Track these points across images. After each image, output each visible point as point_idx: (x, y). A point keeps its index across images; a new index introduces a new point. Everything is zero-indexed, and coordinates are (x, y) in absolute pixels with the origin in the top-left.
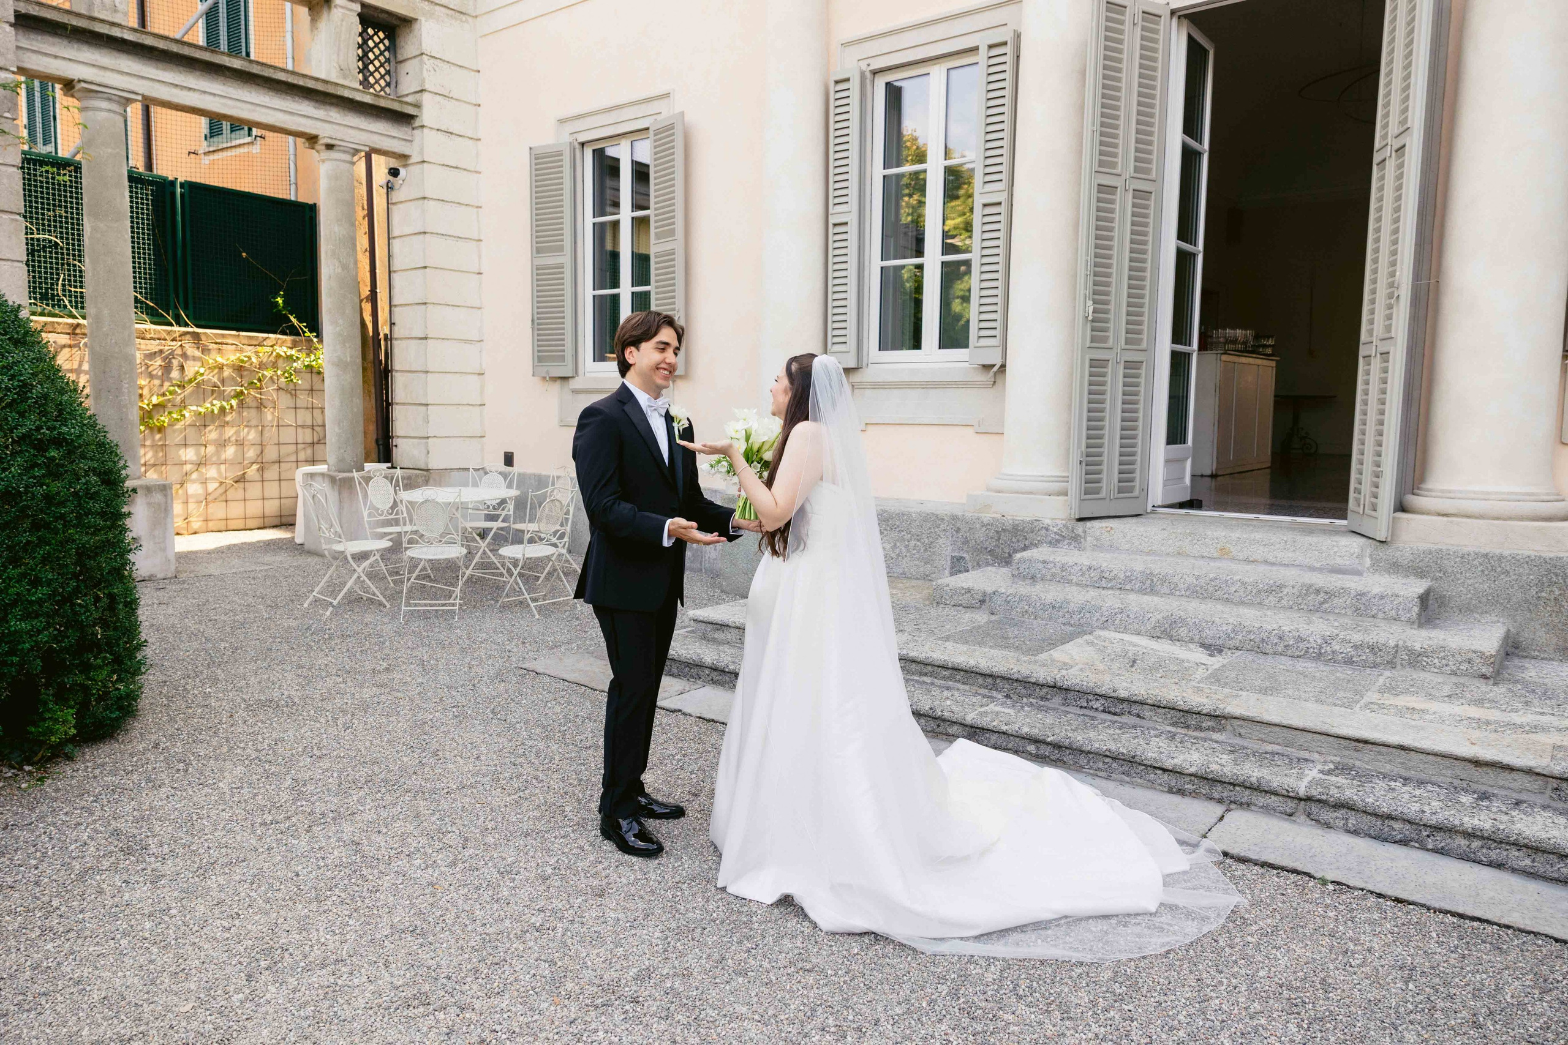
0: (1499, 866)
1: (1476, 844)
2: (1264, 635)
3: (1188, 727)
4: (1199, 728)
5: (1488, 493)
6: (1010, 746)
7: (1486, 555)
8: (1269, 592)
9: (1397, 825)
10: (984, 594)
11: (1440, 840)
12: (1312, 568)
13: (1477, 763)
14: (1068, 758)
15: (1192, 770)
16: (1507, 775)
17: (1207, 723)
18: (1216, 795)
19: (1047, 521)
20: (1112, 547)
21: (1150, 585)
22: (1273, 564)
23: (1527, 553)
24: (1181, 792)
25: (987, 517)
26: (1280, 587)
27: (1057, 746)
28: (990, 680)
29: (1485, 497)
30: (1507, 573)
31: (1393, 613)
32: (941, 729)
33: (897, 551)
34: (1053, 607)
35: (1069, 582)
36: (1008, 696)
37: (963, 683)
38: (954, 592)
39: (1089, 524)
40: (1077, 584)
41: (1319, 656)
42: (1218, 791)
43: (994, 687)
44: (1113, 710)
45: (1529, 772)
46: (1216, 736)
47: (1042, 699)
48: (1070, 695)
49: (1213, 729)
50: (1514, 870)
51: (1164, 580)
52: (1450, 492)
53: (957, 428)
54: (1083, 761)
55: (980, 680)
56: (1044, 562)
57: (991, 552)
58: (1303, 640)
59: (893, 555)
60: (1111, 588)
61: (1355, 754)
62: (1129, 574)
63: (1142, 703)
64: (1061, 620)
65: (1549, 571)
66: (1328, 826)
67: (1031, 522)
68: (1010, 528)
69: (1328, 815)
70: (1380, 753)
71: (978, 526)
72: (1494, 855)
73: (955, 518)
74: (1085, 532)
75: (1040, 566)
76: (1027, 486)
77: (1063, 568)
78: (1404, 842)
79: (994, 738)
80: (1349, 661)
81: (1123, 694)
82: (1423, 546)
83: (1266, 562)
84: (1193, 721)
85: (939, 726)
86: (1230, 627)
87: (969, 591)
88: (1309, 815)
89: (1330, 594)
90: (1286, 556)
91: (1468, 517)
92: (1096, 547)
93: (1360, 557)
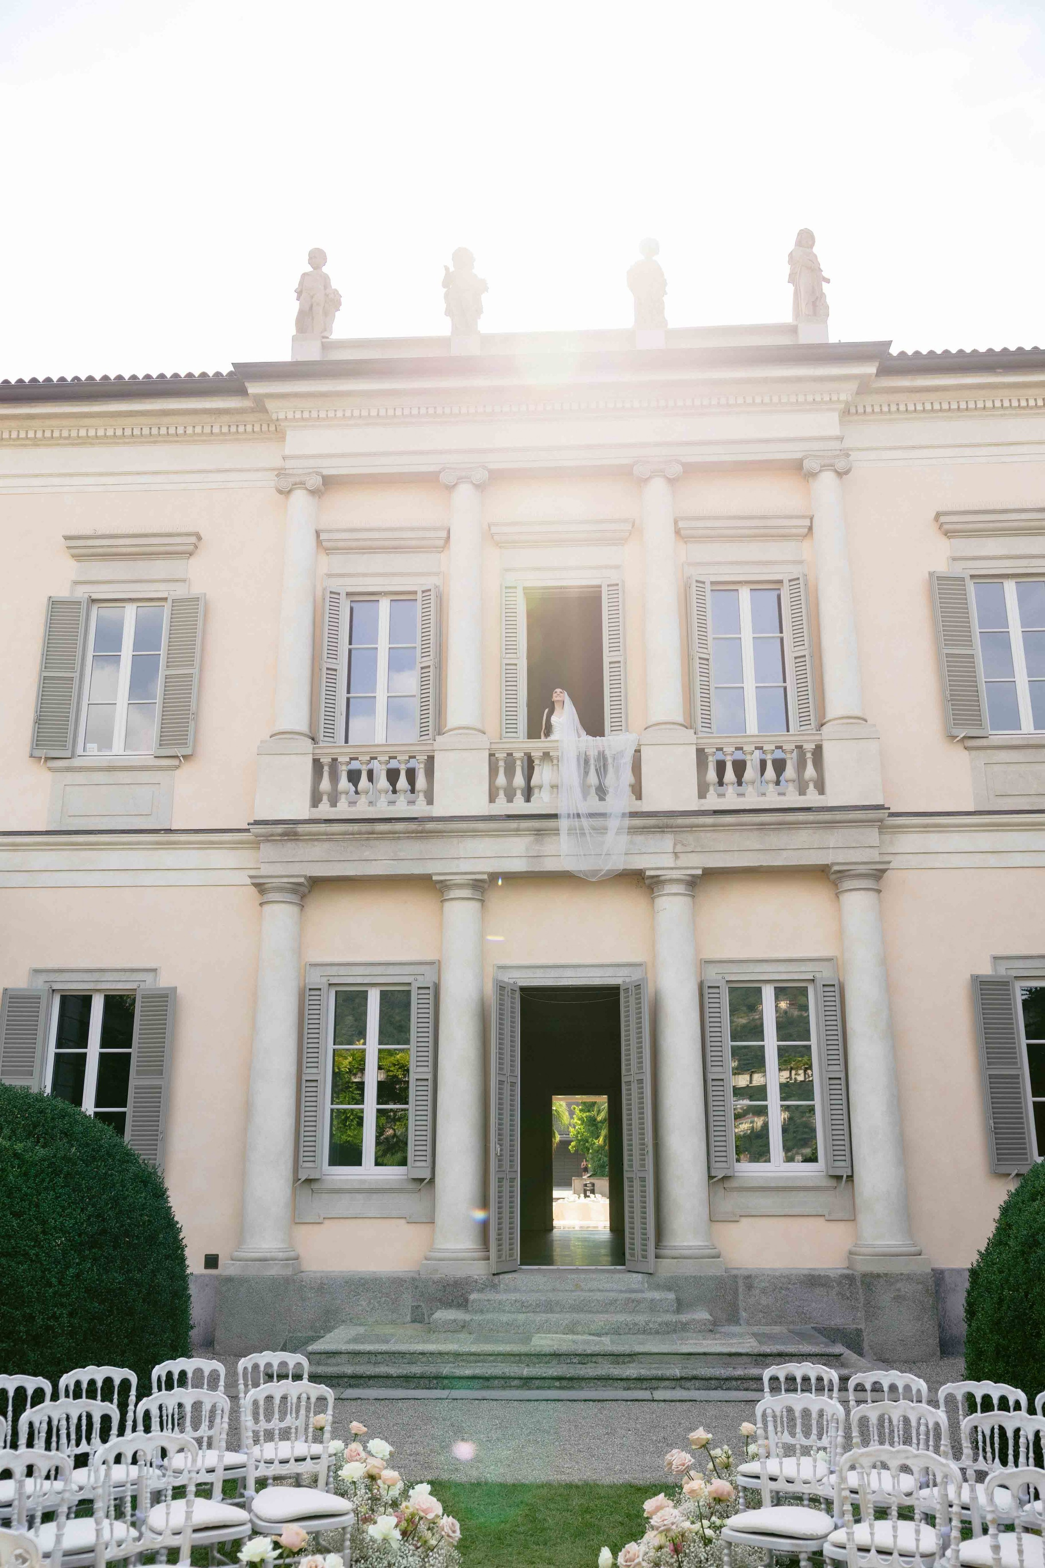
0: (746, 1390)
1: (739, 1382)
2: (619, 1324)
3: (618, 1364)
4: (624, 1363)
5: (691, 1246)
6: (546, 1385)
7: (694, 1277)
8: (611, 1304)
9: (713, 1382)
10: (465, 1321)
11: (728, 1384)
12: (621, 1291)
13: (730, 1355)
14: (575, 1384)
15: (635, 1376)
16: (740, 1358)
17: (627, 1359)
18: (644, 1387)
19: (476, 1277)
20: (516, 1290)
21: (549, 1307)
22: (602, 1291)
23: (711, 1274)
24: (629, 1389)
25: (437, 1277)
26: (616, 1301)
27: (571, 1379)
28: (517, 1358)
29: (689, 1248)
30: (703, 1285)
31: (666, 1308)
32: (508, 1384)
33: (371, 1306)
34: (508, 1324)
35: (504, 1311)
36: (528, 1365)
37: (502, 1363)
38: (446, 1322)
39: (501, 1276)
40: (509, 1312)
41: (644, 1332)
42: (645, 1384)
43: (520, 1362)
44: (583, 1361)
45: (747, 1355)
46: (631, 1365)
47: (546, 1363)
48: (562, 1358)
49: (629, 1362)
50: (752, 1390)
51: (557, 1303)
52: (674, 1246)
53: (394, 1220)
54: (583, 1384)
55: (512, 1358)
56: (488, 1300)
57: (440, 1300)
58: (636, 1324)
59: (368, 1309)
60: (528, 1312)
61: (687, 1361)
62: (538, 1302)
63: (597, 1355)
64: (512, 1332)
65: (719, 1282)
66: (689, 1389)
67: (466, 1278)
68: (452, 1283)
69: (688, 1384)
70: (697, 1359)
71: (431, 1283)
72: (745, 1385)
73: (414, 1279)
74: (499, 1282)
75: (486, 1303)
76: (461, 1255)
77: (500, 1303)
78: (716, 1389)
79: (537, 1382)
80: (657, 1333)
81: (589, 1352)
82: (669, 1275)
83: (599, 1290)
84: (621, 1359)
85: (506, 1383)
86: (602, 1323)
87: (455, 1320)
88: (681, 1387)
89: (639, 1302)
90: (607, 1286)
91: (685, 1258)
92: (506, 1291)
93: (642, 1283)
